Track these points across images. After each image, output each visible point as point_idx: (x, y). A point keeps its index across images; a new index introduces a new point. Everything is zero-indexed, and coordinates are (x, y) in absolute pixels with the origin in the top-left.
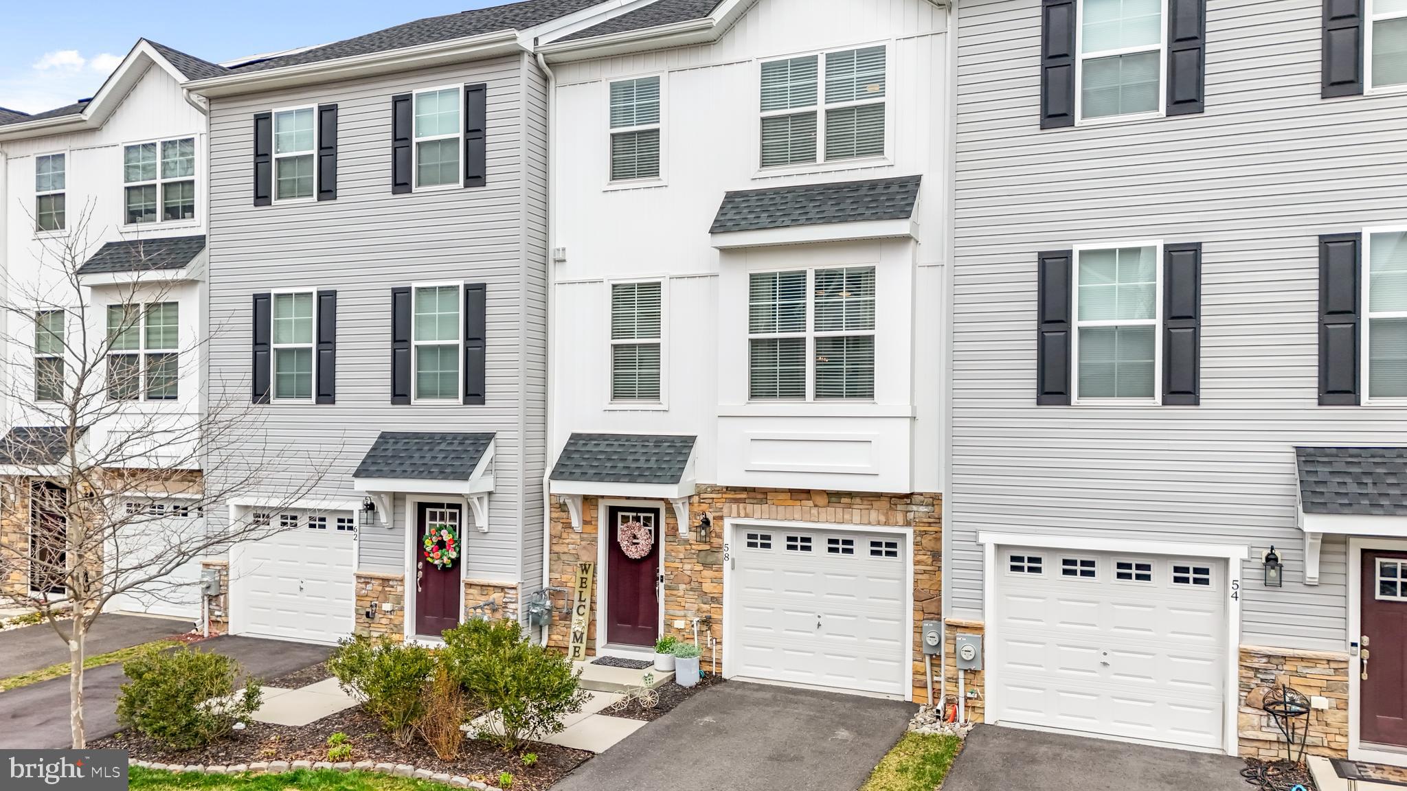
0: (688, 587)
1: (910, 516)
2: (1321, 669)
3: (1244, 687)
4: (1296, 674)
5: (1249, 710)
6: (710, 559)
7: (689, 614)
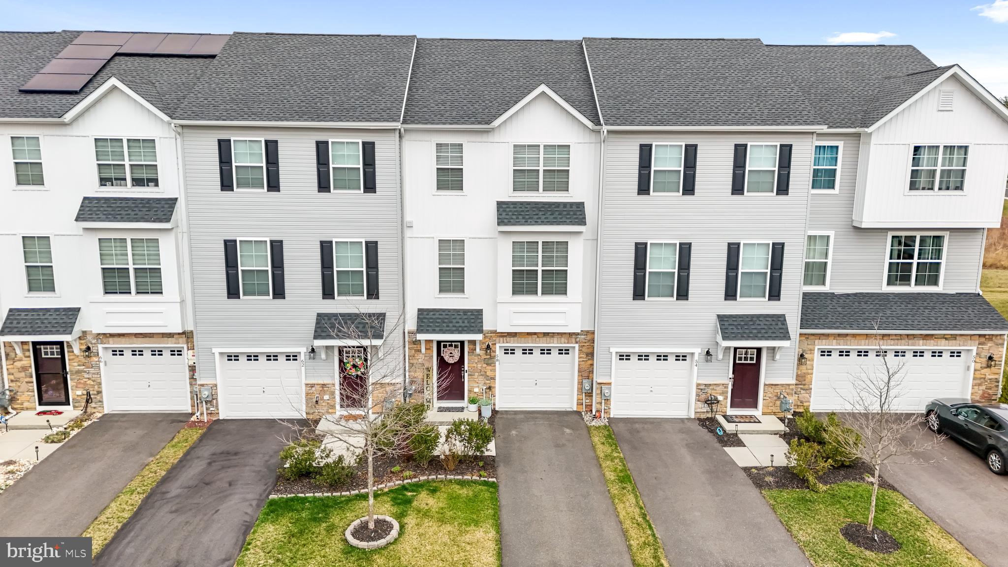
0: (480, 374)
1: (578, 339)
2: (721, 387)
3: (698, 395)
4: (713, 389)
5: (699, 403)
6: (490, 362)
7: (480, 385)
